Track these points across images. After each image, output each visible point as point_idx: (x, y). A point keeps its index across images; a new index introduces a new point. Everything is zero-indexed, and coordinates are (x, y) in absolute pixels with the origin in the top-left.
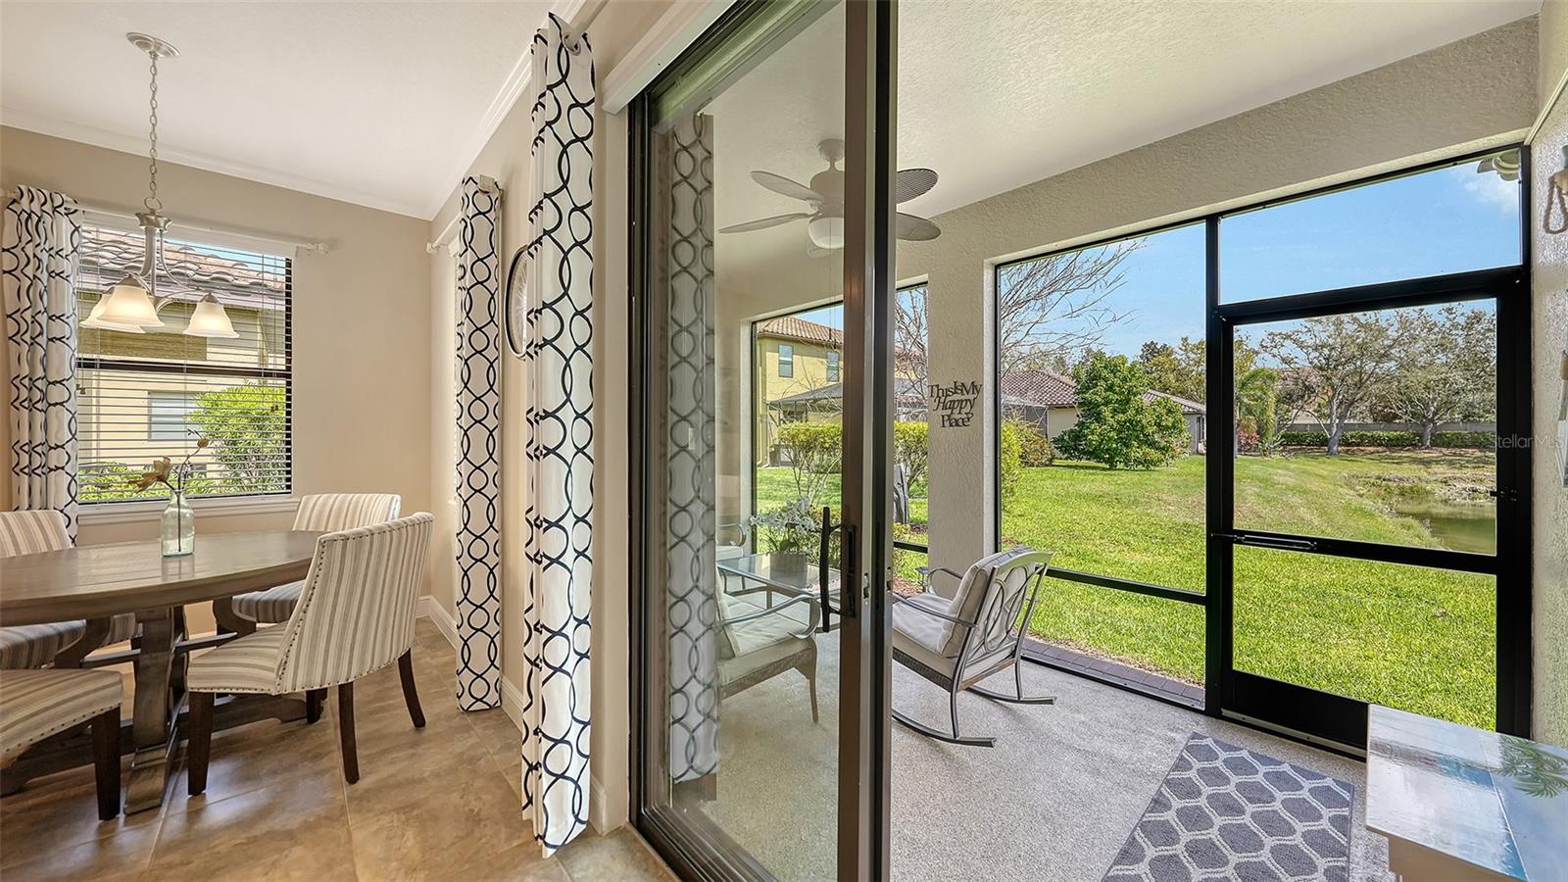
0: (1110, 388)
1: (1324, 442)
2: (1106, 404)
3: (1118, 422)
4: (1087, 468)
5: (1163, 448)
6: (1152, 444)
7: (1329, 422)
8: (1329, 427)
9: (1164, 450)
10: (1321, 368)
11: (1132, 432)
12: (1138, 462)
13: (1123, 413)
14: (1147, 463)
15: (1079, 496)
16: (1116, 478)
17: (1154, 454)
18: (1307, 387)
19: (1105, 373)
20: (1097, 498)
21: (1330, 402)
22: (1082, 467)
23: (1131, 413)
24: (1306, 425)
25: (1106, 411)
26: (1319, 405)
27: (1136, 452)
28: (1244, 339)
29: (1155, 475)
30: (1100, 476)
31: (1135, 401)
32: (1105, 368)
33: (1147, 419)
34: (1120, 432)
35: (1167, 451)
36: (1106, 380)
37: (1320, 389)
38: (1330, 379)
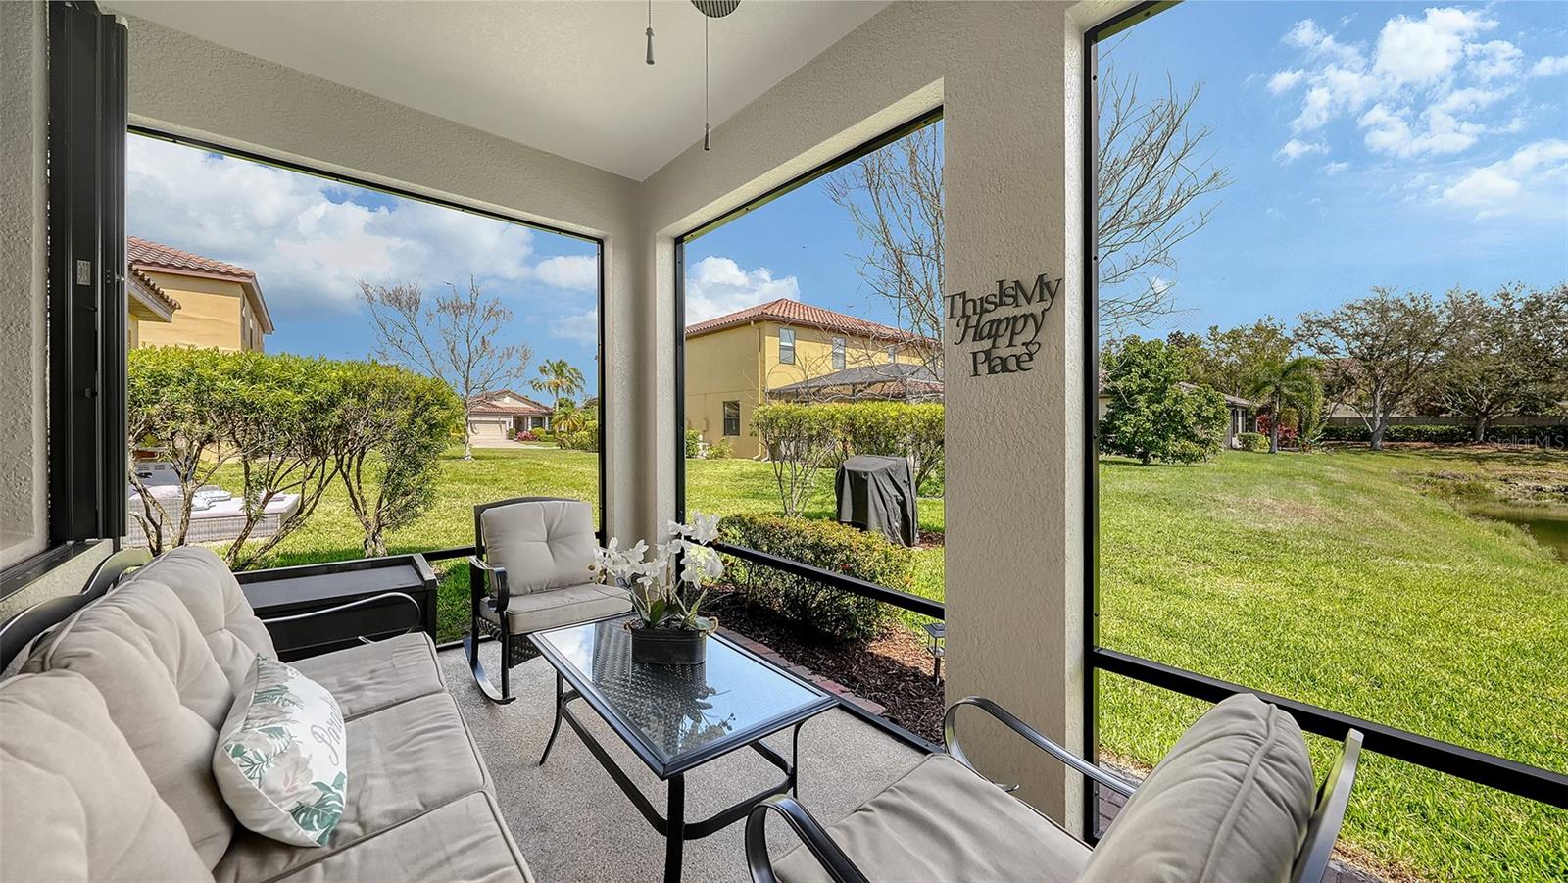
0: (1145, 376)
1: (1366, 436)
2: (1140, 392)
3: (1154, 413)
4: (1117, 463)
5: (1203, 442)
6: (1191, 437)
7: (1371, 415)
8: (1371, 421)
9: (1205, 443)
10: (1363, 358)
11: (1171, 423)
12: (1175, 456)
13: (1159, 402)
14: (1187, 458)
15: (1120, 496)
16: (1155, 475)
17: (1194, 448)
18: (1345, 377)
19: (1140, 359)
20: (1143, 498)
21: (1374, 394)
22: (1112, 462)
23: (1168, 402)
24: (1346, 419)
25: (1141, 400)
26: (1360, 398)
27: (1174, 445)
28: (1278, 327)
29: (1196, 471)
30: (1136, 472)
31: (1172, 391)
32: (1140, 353)
33: (1187, 409)
34: (1155, 423)
35: (1207, 445)
36: (1139, 365)
37: (1361, 380)
38: (1374, 369)
